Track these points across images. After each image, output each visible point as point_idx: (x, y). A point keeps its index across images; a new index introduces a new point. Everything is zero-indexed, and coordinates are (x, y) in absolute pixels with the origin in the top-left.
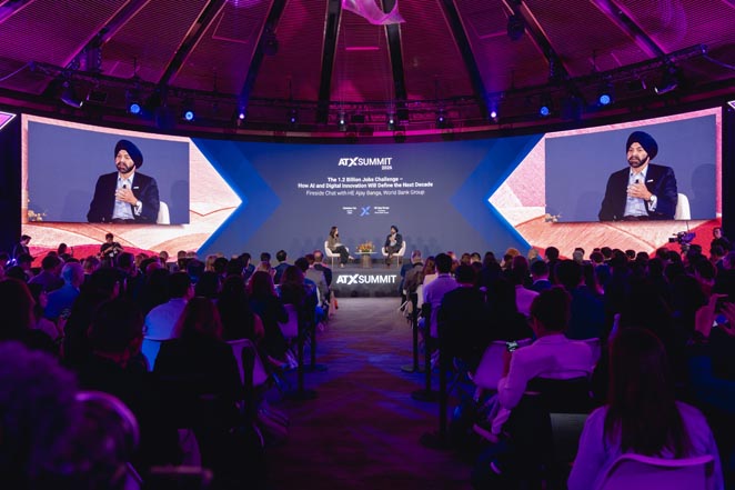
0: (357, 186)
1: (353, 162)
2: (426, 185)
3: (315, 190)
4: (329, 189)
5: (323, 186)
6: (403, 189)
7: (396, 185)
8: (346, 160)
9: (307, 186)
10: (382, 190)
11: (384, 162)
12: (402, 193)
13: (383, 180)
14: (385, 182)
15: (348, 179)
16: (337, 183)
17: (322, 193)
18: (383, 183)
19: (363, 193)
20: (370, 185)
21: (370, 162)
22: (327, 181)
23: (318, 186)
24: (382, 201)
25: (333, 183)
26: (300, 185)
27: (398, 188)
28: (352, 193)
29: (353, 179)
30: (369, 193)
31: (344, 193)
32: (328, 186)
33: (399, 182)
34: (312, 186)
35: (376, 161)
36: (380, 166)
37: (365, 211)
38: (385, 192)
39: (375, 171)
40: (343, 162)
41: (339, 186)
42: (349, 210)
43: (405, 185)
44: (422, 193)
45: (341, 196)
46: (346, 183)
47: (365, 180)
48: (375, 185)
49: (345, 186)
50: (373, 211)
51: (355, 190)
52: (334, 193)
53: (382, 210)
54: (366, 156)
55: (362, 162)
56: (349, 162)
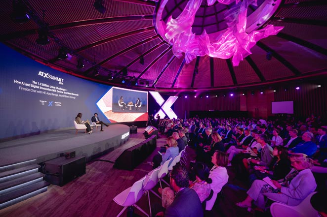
0: (47, 89)
1: (46, 75)
2: (76, 95)
3: (24, 87)
4: (33, 88)
5: (29, 85)
6: (67, 95)
7: (65, 93)
8: (43, 73)
9: (20, 83)
10: (58, 93)
11: (60, 80)
12: (67, 97)
13: (59, 89)
15: (43, 85)
16: (37, 85)
17: (29, 90)
18: (59, 90)
19: (50, 94)
20: (53, 90)
21: (54, 78)
22: (32, 83)
23: (27, 85)
25: (35, 85)
26: (16, 81)
27: (65, 94)
28: (44, 93)
29: (45, 85)
30: (53, 94)
31: (40, 92)
32: (32, 86)
33: (66, 91)
34: (22, 83)
35: (56, 79)
36: (58, 82)
37: (50, 104)
38: (60, 95)
39: (55, 83)
40: (41, 73)
41: (38, 87)
42: (43, 102)
43: (68, 93)
44: (75, 98)
45: (39, 93)
46: (42, 86)
47: (51, 87)
48: (55, 91)
49: (41, 88)
50: (54, 104)
51: (47, 91)
52: (35, 91)
53: (58, 104)
54: (52, 74)
55: (50, 77)
56: (44, 75)
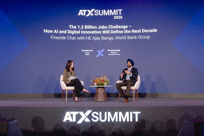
0: (93, 32)
1: (90, 13)
2: (151, 31)
3: (58, 35)
4: (70, 35)
5: (65, 32)
6: (132, 34)
7: (126, 31)
8: (85, 11)
9: (51, 32)
10: (114, 35)
11: (116, 13)
12: (132, 38)
13: (115, 27)
14: (116, 29)
15: (86, 27)
16: (77, 29)
17: (64, 38)
18: (114, 30)
19: (98, 39)
20: (104, 32)
21: (104, 12)
22: (68, 28)
23: (61, 32)
24: (115, 44)
25: (73, 30)
26: (46, 31)
27: (127, 34)
28: (89, 38)
29: (90, 27)
30: (103, 38)
31: (82, 38)
32: (69, 32)
33: (128, 29)
34: (55, 31)
35: (110, 12)
36: (112, 16)
37: (100, 53)
38: (117, 38)
39: (109, 20)
40: (82, 12)
41: (78, 32)
42: (87, 52)
43: (133, 31)
44: (148, 37)
45: (80, 40)
46: (84, 30)
47: (100, 27)
48: (108, 32)
49: (83, 32)
50: (106, 53)
51: (92, 35)
52: (74, 38)
53: (114, 52)
54: (101, 8)
55: (98, 13)
56: (87, 13)
